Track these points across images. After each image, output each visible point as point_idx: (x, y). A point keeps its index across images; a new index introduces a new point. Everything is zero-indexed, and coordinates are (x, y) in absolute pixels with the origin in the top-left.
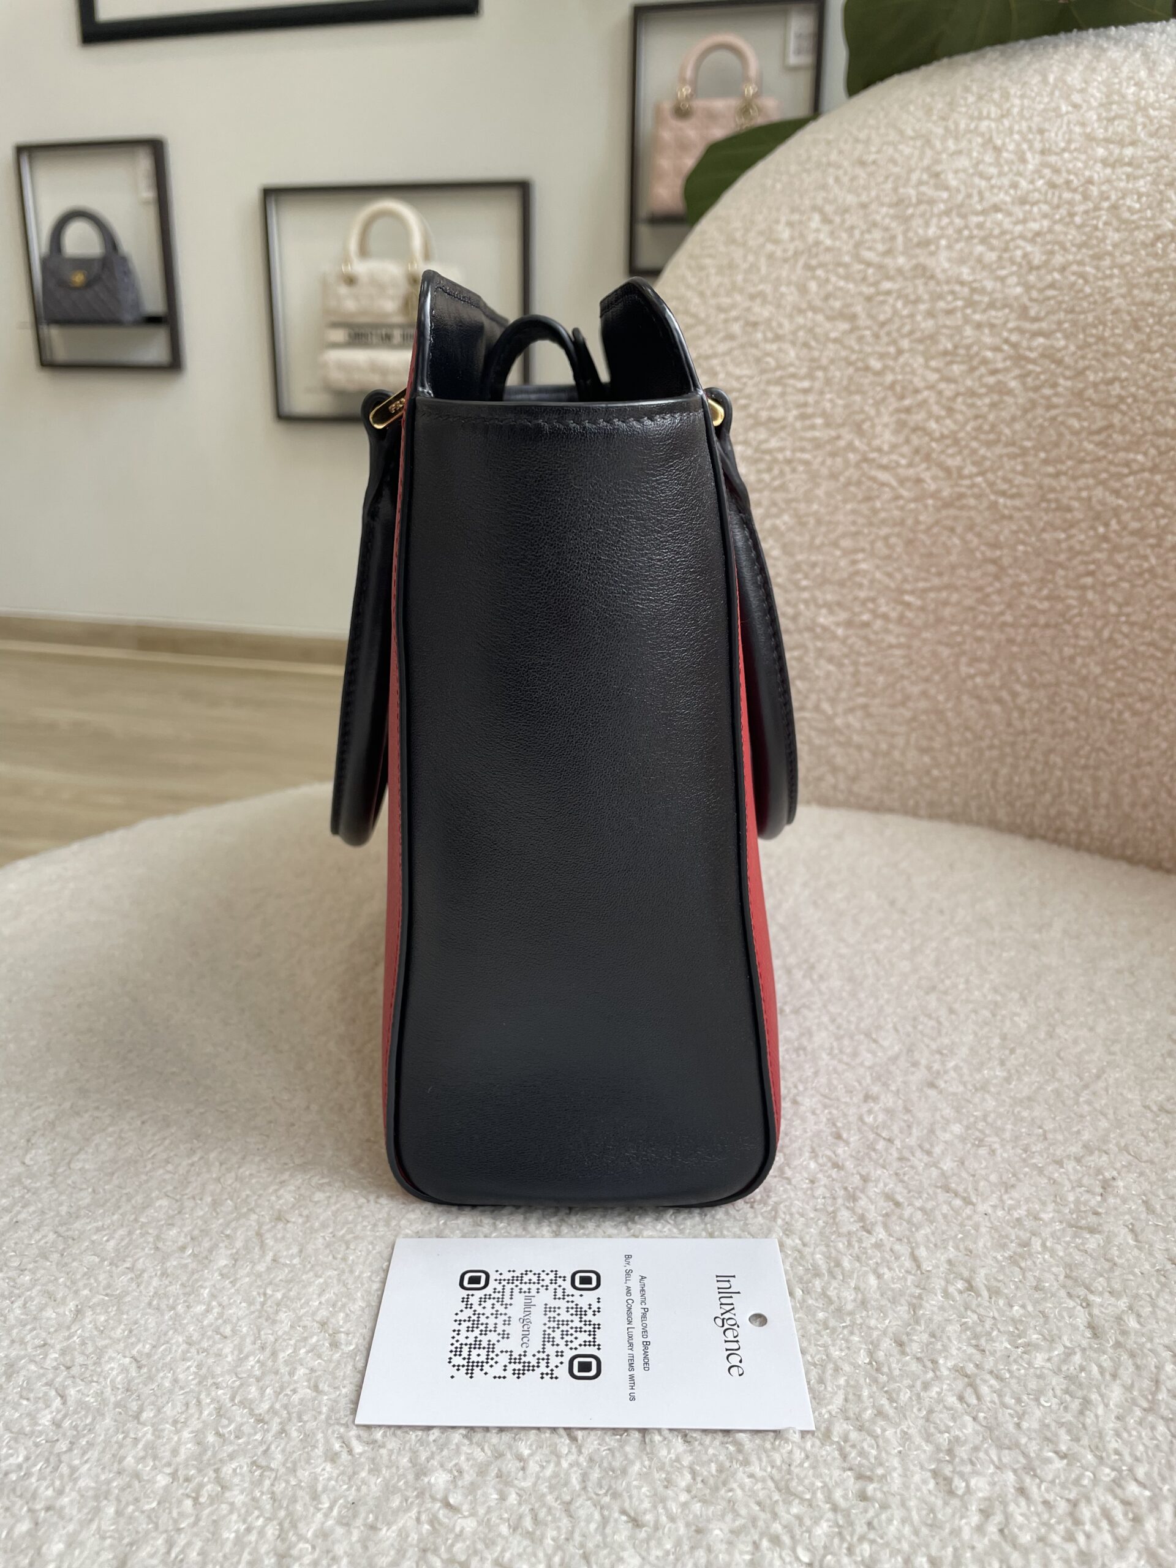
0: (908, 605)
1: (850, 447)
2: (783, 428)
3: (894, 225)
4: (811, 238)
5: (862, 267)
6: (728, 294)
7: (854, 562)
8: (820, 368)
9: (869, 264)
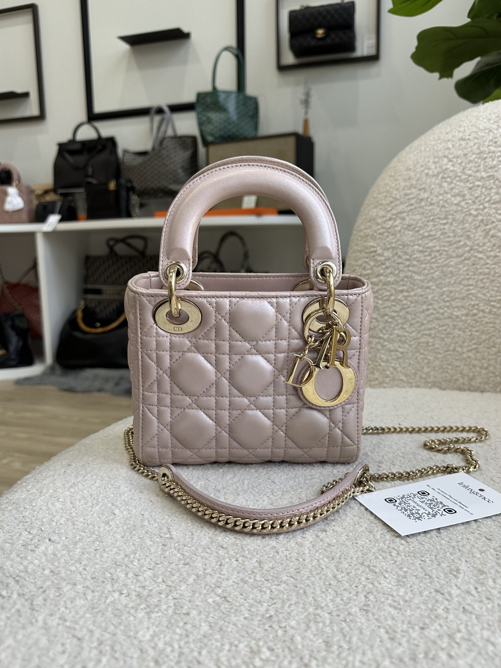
0: (493, 306)
1: (465, 245)
2: (435, 239)
3: (479, 161)
4: (444, 167)
5: (467, 177)
6: (409, 189)
7: (468, 290)
8: (450, 215)
9: (470, 176)
